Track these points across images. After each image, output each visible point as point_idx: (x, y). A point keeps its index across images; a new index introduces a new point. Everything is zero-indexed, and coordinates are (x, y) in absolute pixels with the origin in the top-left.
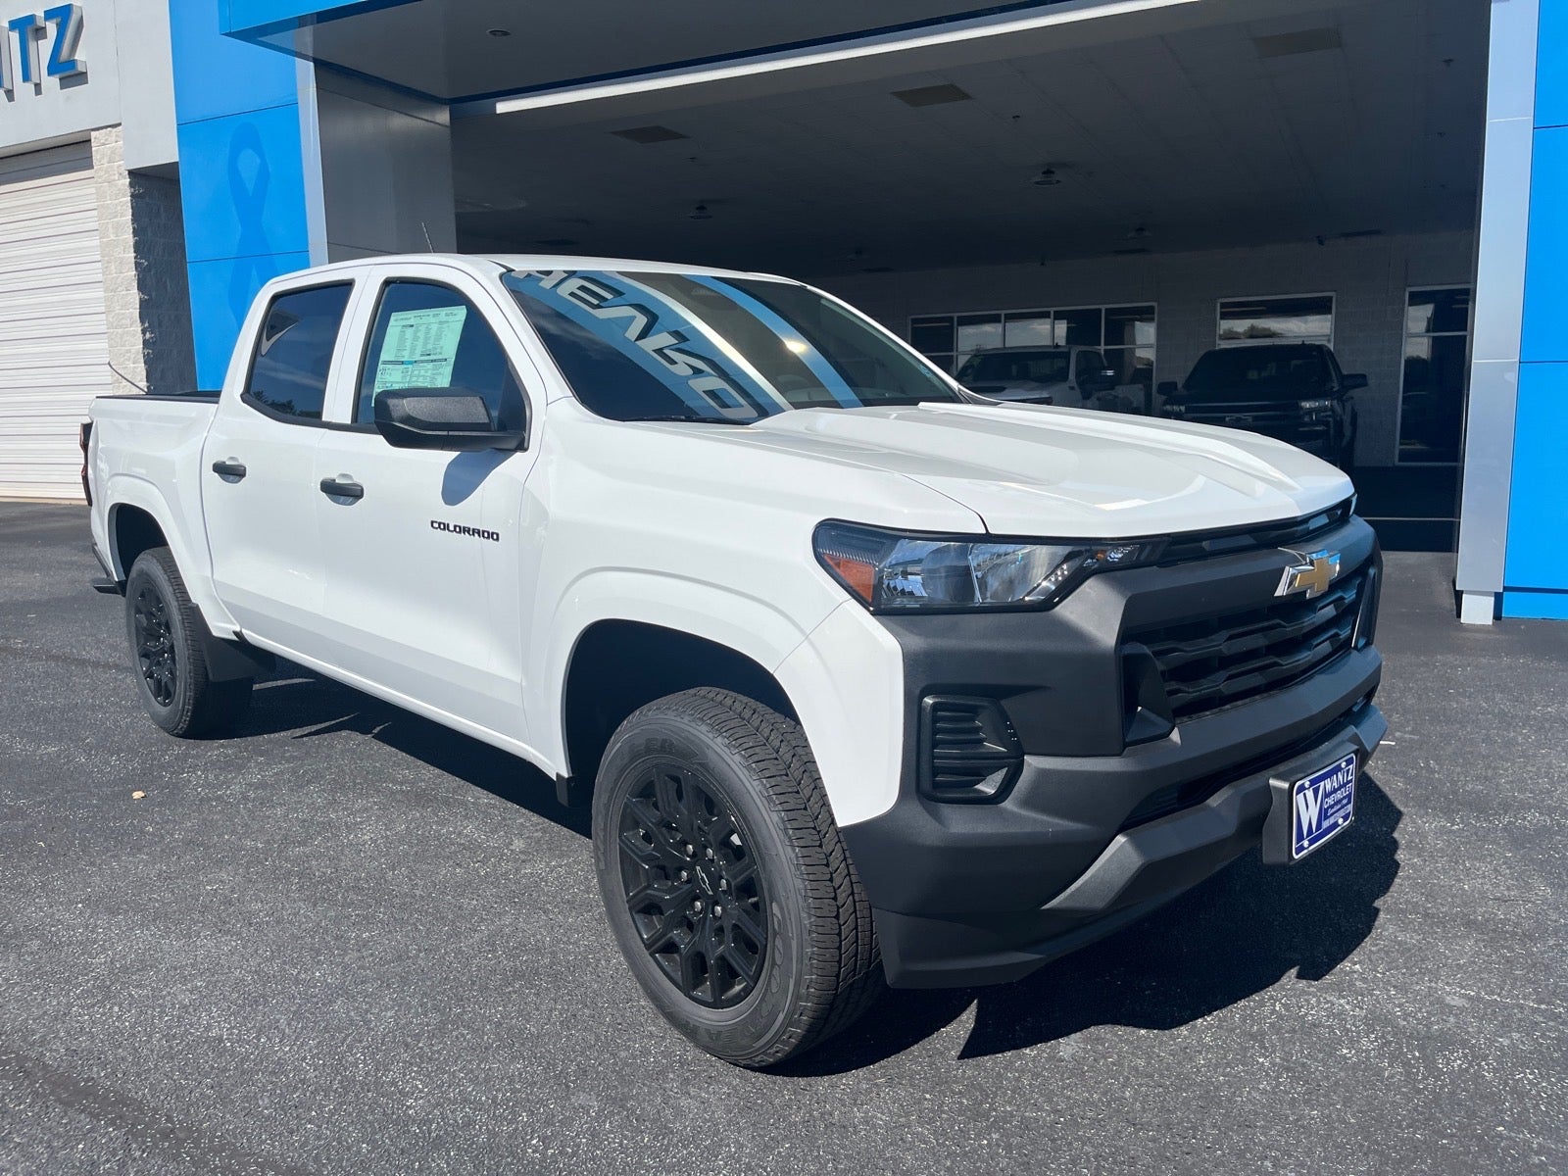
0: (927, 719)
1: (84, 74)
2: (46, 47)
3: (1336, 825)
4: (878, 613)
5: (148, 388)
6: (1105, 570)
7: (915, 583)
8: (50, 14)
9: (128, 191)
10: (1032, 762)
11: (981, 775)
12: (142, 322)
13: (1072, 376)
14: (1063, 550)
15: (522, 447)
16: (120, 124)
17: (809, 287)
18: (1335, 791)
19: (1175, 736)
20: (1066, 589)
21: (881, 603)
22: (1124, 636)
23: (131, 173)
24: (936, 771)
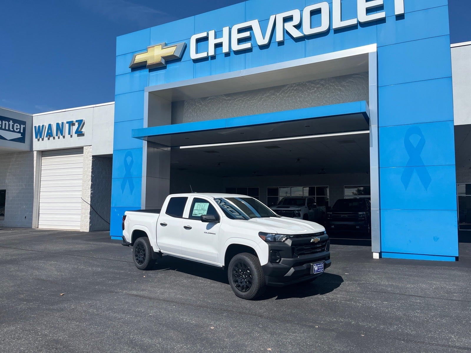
0: (271, 253)
1: (84, 134)
2: (75, 128)
3: (320, 271)
4: (265, 242)
5: (91, 204)
6: (290, 238)
7: (269, 239)
8: (77, 121)
9: (92, 160)
10: (282, 259)
11: (277, 260)
12: (91, 189)
13: (306, 204)
14: (286, 236)
15: (219, 222)
16: (91, 145)
17: (253, 198)
18: (320, 267)
19: (299, 257)
20: (286, 239)
21: (266, 241)
22: (292, 245)
23: (93, 156)
24: (272, 259)
